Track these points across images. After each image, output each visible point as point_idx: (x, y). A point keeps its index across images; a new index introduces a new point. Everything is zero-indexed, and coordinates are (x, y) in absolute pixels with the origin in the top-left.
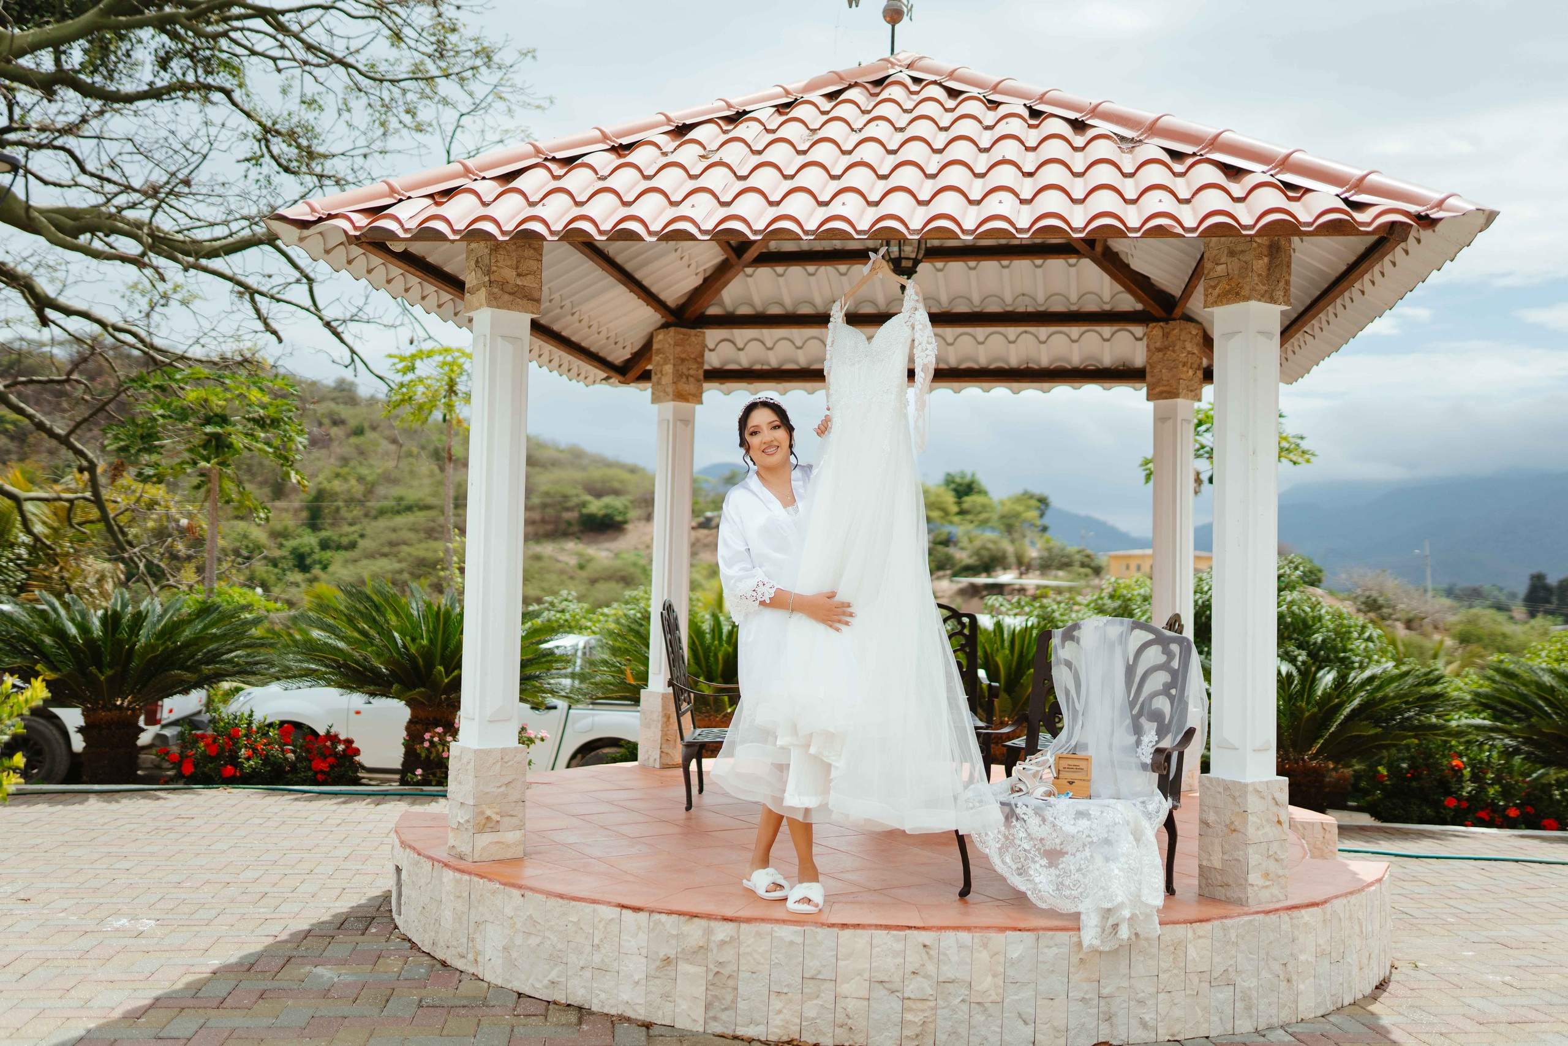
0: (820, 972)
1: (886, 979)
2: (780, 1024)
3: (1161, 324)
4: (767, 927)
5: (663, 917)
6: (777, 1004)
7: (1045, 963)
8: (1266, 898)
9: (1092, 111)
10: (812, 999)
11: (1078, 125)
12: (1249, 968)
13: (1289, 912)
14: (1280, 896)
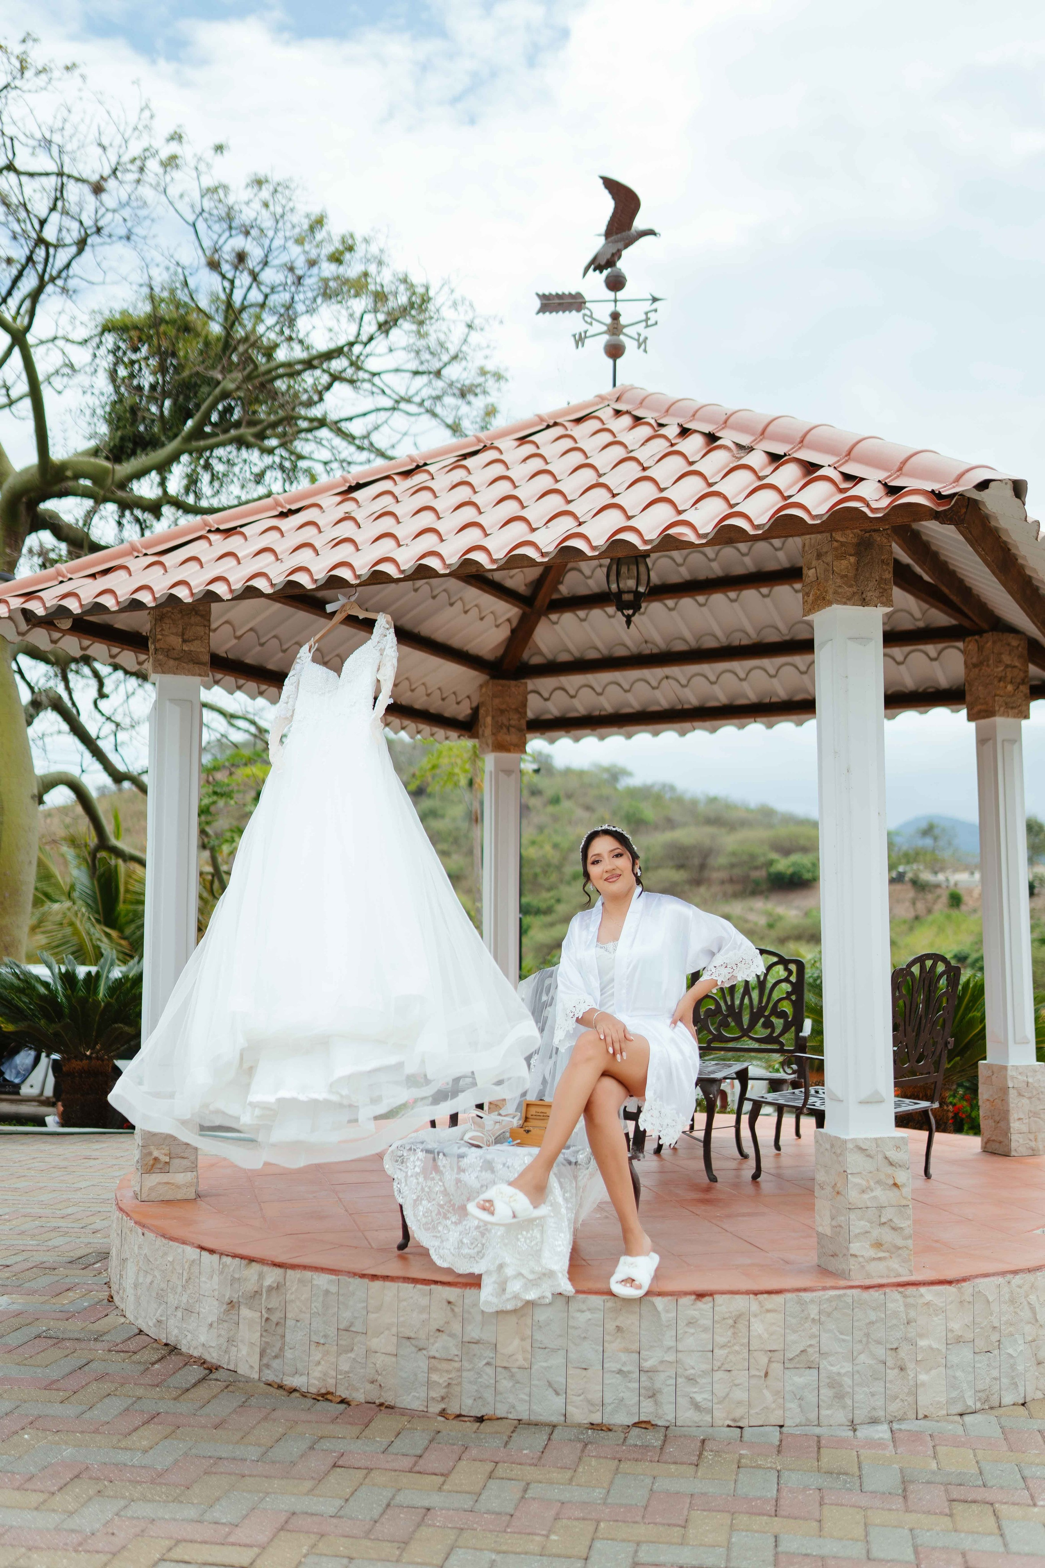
0: (352, 1324)
1: (412, 1335)
2: (318, 1375)
3: (977, 637)
4: (308, 1274)
5: (228, 1260)
6: (317, 1355)
7: (576, 1328)
8: (878, 1272)
9: (725, 422)
10: (347, 1352)
11: (711, 438)
12: (840, 1350)
13: (901, 1289)
14: (901, 1270)
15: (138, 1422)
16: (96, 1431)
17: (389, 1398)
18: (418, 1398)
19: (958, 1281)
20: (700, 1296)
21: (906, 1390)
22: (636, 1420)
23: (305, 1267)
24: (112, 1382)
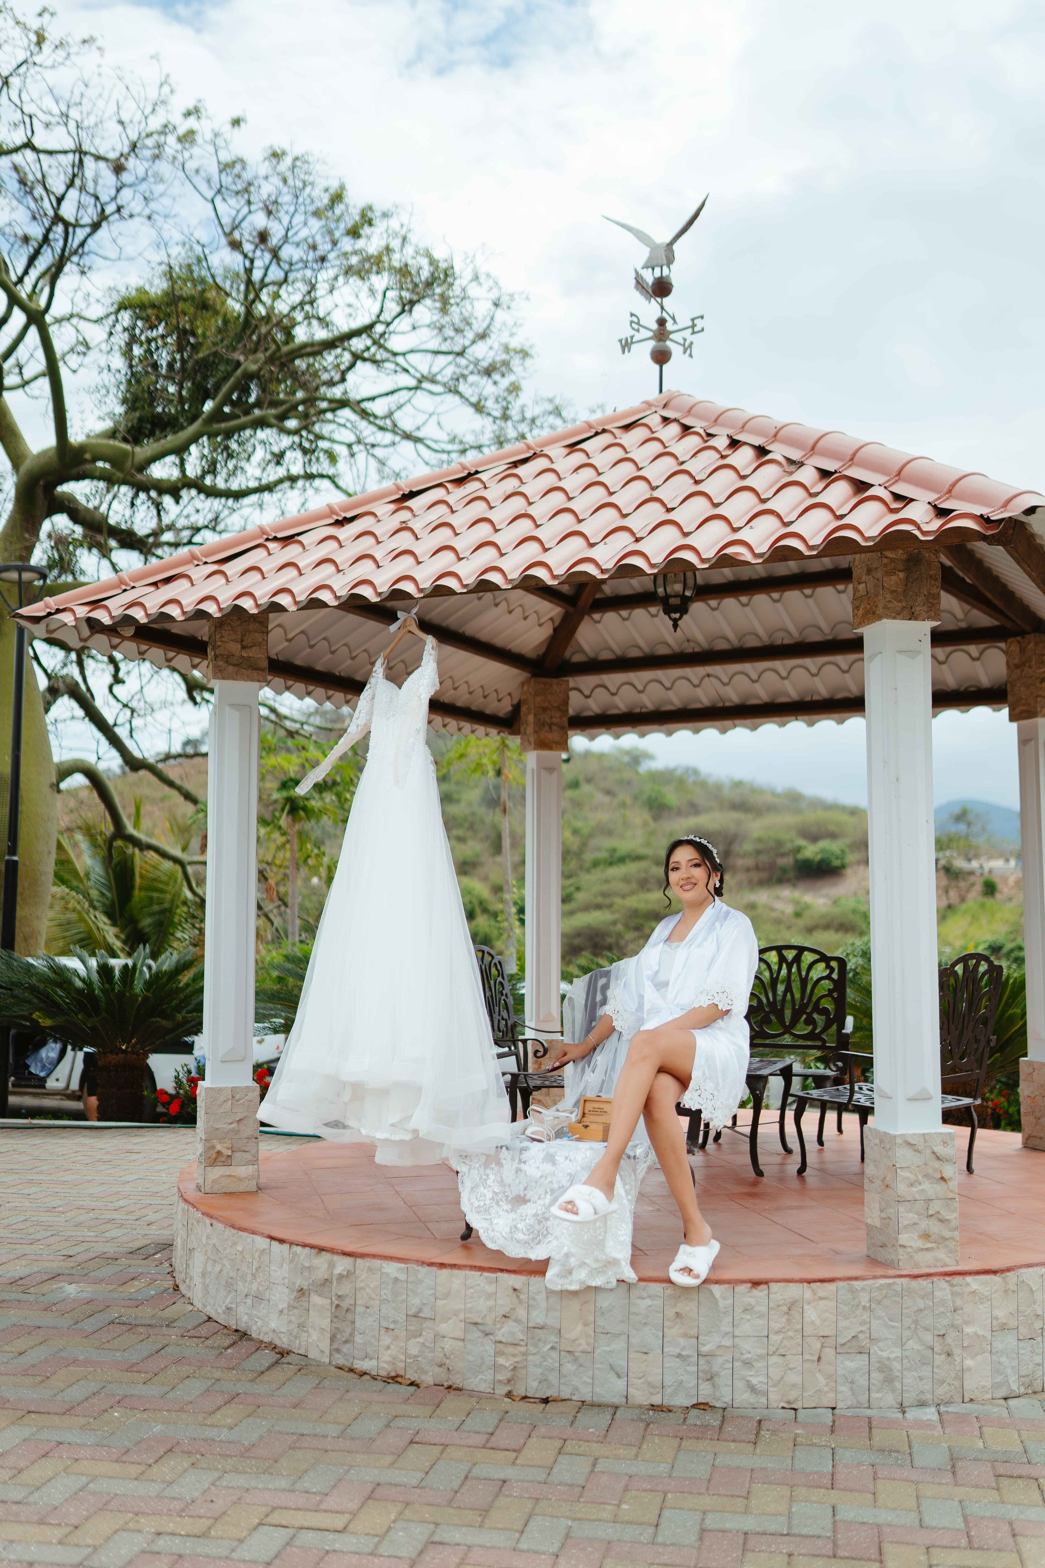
0: (420, 1310)
1: (479, 1321)
2: (388, 1359)
3: (1019, 638)
4: (377, 1263)
5: (299, 1249)
6: (386, 1340)
7: (637, 1314)
8: (926, 1262)
9: (775, 435)
10: (415, 1337)
11: (761, 451)
12: (889, 1336)
13: (947, 1278)
14: (947, 1260)
15: (219, 1402)
16: (181, 1410)
17: (457, 1381)
18: (485, 1381)
19: (1003, 1271)
20: (756, 1284)
21: (953, 1375)
22: (695, 1402)
23: (374, 1256)
24: (189, 1365)
